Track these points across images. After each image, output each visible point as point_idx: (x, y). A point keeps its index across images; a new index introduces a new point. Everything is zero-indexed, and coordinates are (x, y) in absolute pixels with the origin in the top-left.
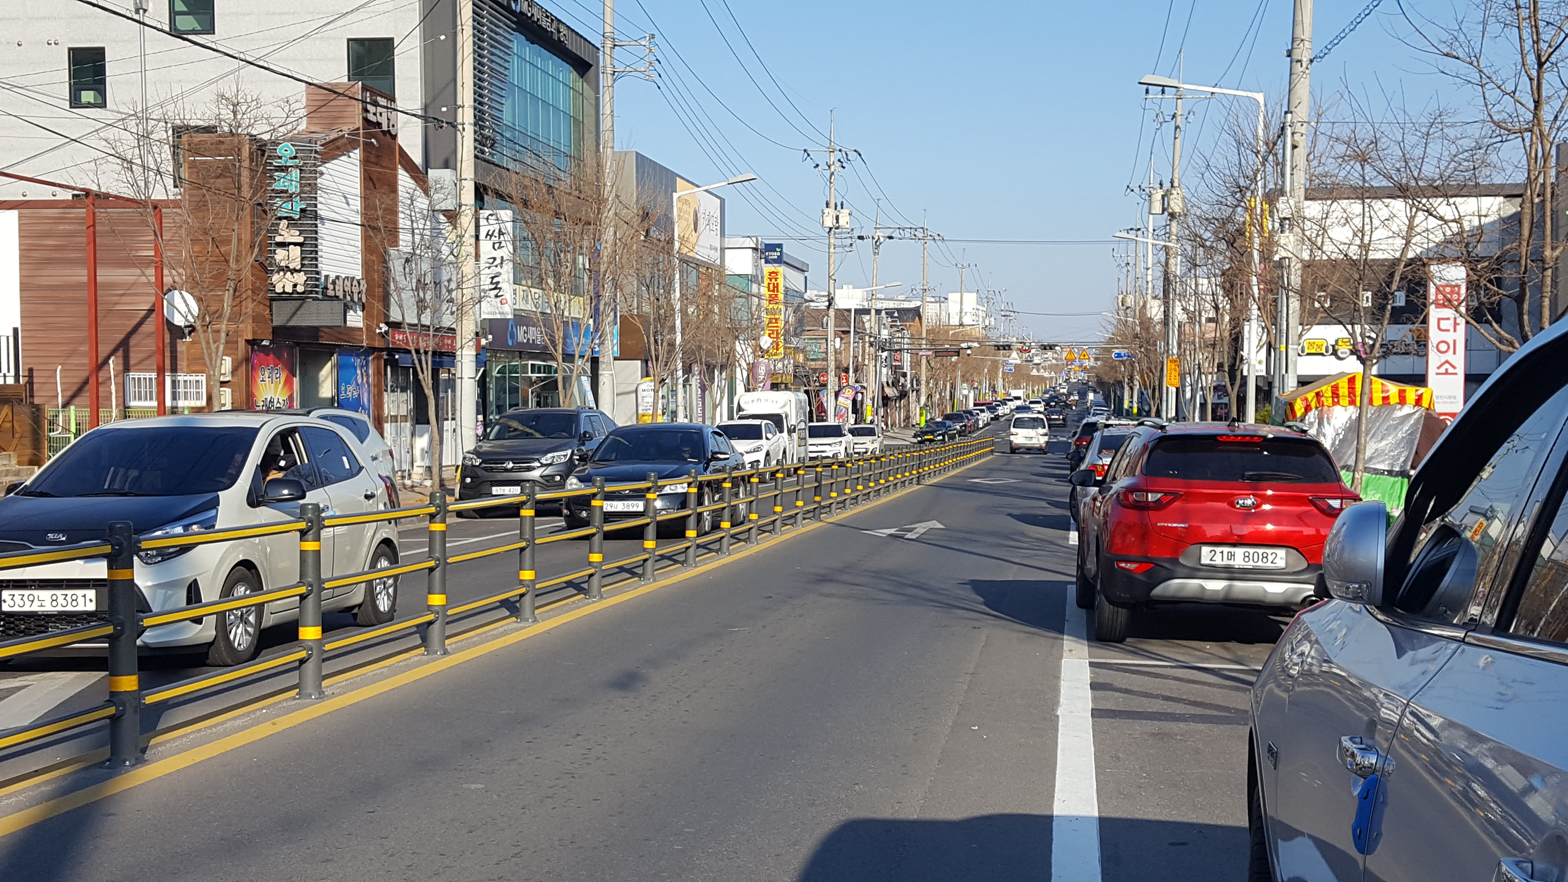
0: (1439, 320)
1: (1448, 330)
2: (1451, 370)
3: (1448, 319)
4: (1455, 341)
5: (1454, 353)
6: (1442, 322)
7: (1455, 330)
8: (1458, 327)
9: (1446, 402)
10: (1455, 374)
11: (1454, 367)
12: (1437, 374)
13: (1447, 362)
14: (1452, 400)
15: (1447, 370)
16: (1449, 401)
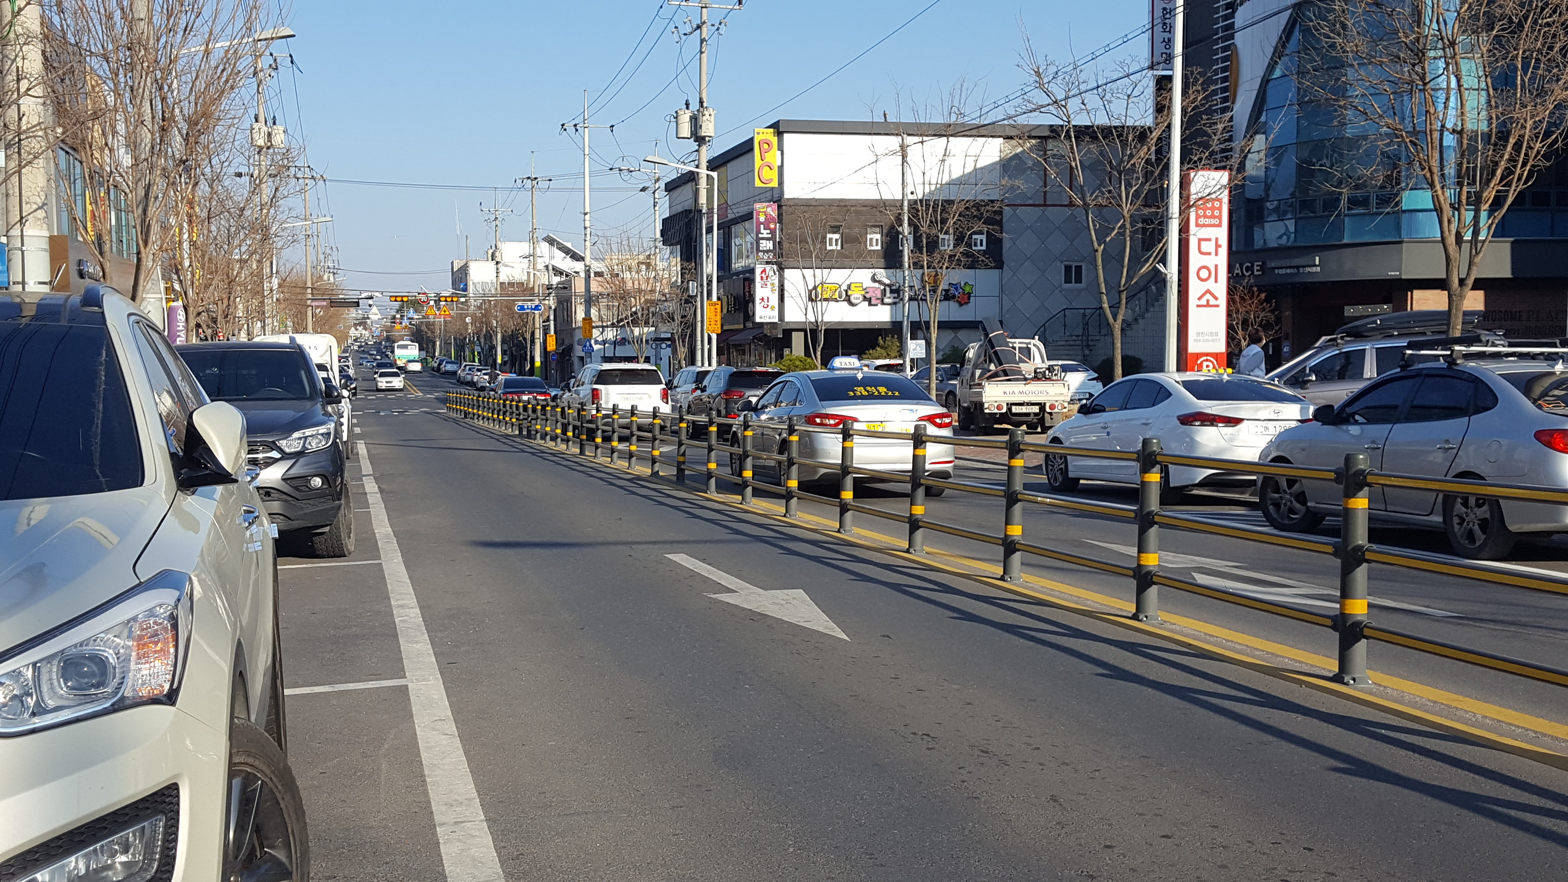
0: (1200, 240)
1: (1209, 254)
2: (1213, 302)
3: (1209, 240)
4: (1216, 266)
5: (1216, 281)
6: (1203, 243)
7: (1216, 254)
8: (1219, 249)
9: (1207, 340)
10: (1217, 306)
11: (1216, 299)
12: (1198, 306)
13: (1208, 291)
14: (1214, 337)
15: (1208, 301)
16: (1210, 338)
